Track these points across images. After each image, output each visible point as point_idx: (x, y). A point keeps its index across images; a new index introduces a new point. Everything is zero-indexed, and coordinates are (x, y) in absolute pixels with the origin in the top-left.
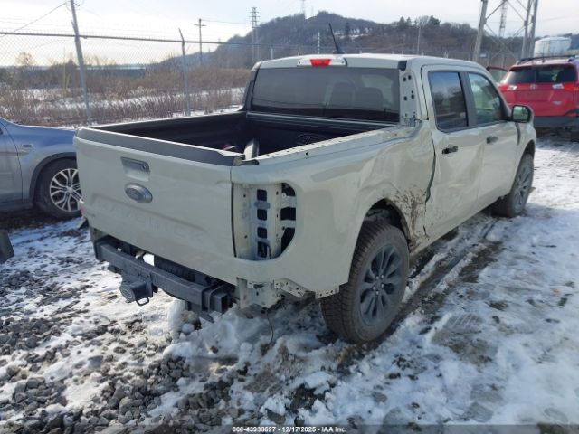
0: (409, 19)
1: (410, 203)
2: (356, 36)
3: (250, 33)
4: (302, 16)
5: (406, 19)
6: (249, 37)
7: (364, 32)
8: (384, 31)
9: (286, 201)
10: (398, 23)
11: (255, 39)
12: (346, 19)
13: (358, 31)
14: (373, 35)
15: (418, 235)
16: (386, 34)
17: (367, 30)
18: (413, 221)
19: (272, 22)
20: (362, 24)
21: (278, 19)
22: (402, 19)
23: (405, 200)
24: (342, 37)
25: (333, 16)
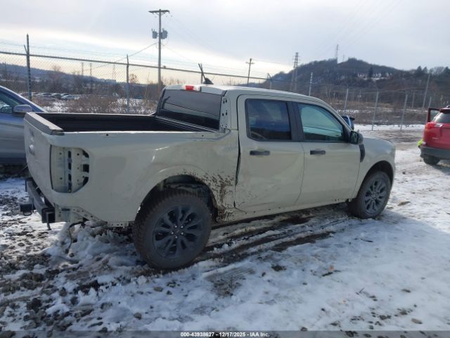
0: (426, 68)
1: (219, 184)
2: (378, 79)
3: (292, 71)
4: (335, 61)
5: (423, 68)
6: (291, 74)
7: (386, 76)
8: (402, 76)
9: (84, 161)
10: (415, 71)
11: (295, 76)
12: (371, 65)
13: (380, 75)
14: (392, 78)
15: (226, 206)
16: (404, 79)
17: (388, 75)
18: (222, 196)
19: (310, 64)
20: (384, 70)
21: (315, 62)
22: (420, 68)
23: (214, 180)
24: (366, 79)
25: (361, 63)
